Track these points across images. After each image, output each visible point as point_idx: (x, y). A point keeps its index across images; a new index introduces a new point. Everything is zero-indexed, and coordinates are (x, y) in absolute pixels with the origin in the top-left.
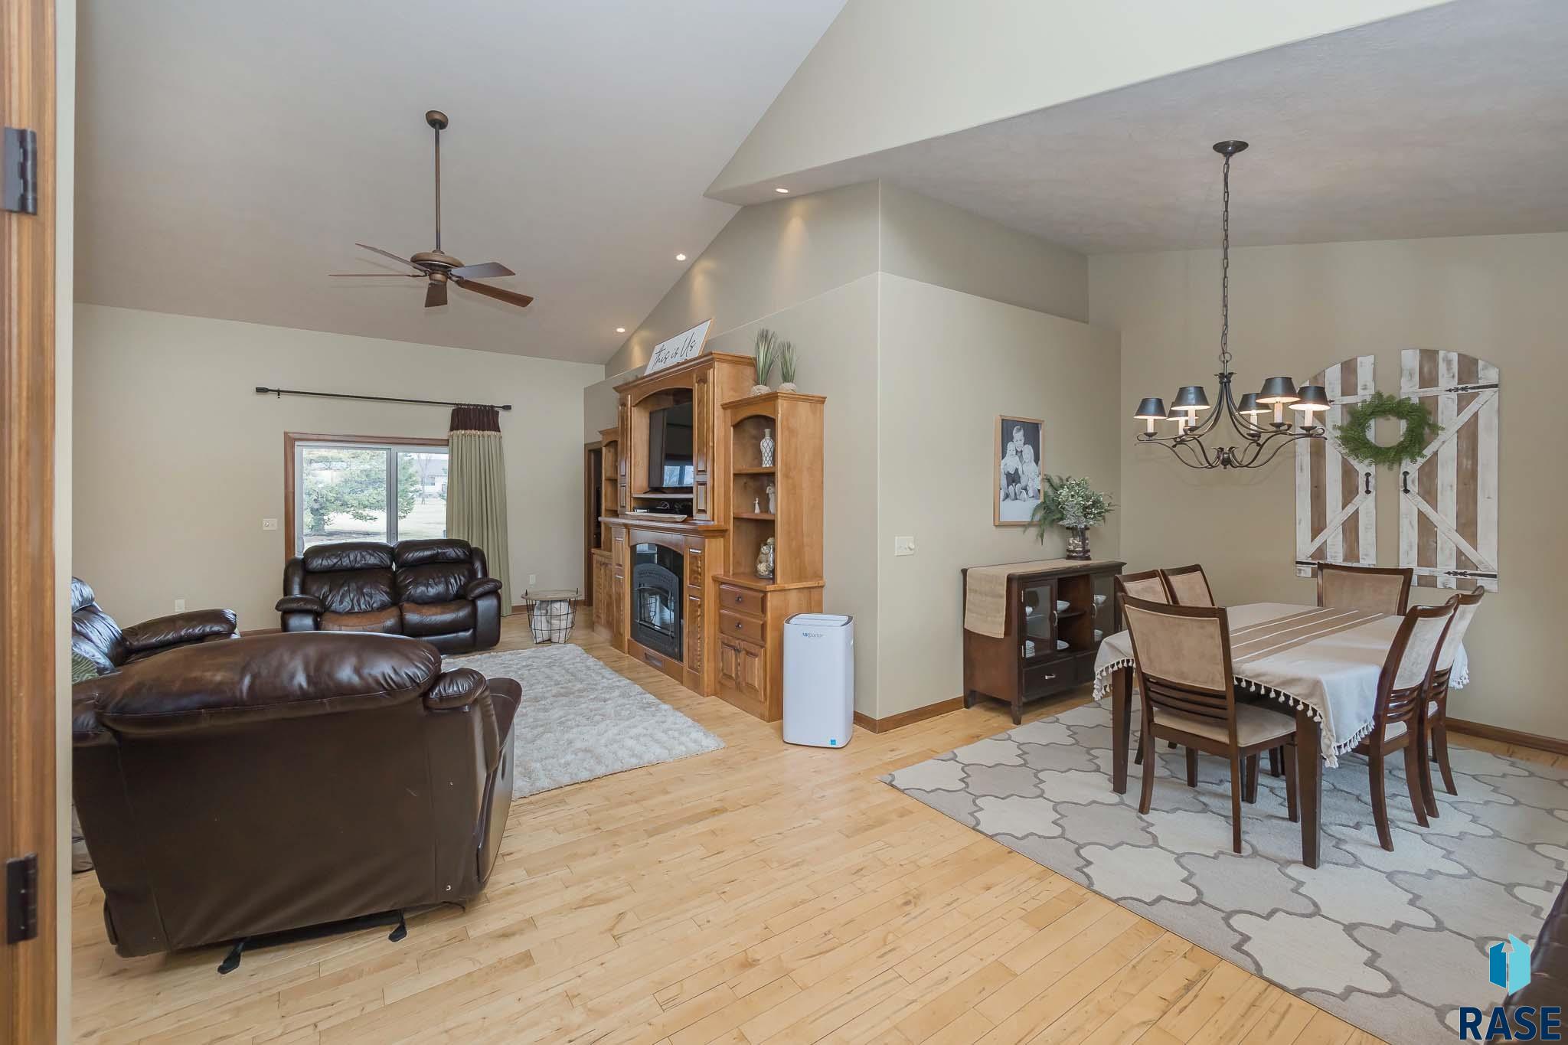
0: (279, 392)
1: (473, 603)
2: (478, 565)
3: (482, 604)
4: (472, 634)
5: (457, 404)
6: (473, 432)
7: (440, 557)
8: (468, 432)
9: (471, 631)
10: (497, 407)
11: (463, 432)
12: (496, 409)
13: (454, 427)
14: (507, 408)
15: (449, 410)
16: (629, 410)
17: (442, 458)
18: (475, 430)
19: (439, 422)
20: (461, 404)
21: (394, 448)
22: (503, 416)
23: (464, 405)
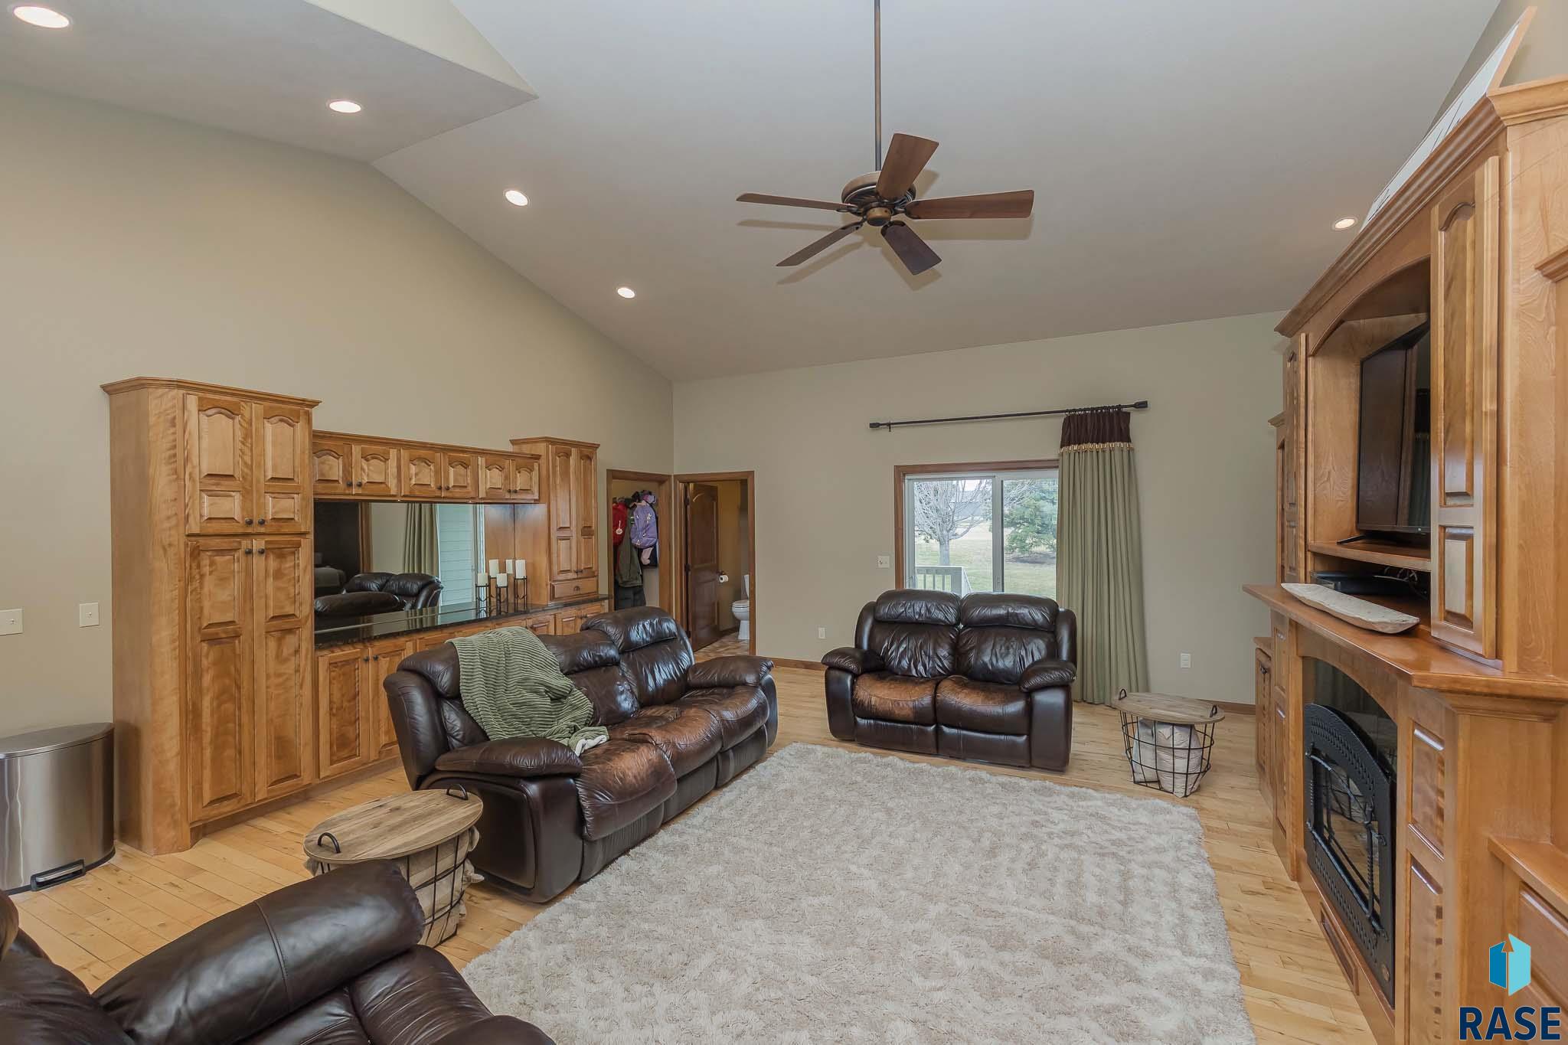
0: (889, 425)
1: (1029, 694)
2: (1064, 635)
3: (1043, 698)
4: (1026, 739)
5: (1070, 411)
6: (1090, 446)
7: (1010, 618)
8: (1083, 446)
9: (1025, 737)
10: (1126, 407)
11: (1076, 447)
12: (1124, 410)
13: (1066, 441)
14: (1142, 405)
15: (1058, 422)
16: (1303, 365)
17: (1050, 483)
18: (1092, 443)
19: (1046, 438)
20: (1075, 410)
21: (1000, 476)
22: (1136, 419)
23: (1081, 410)
